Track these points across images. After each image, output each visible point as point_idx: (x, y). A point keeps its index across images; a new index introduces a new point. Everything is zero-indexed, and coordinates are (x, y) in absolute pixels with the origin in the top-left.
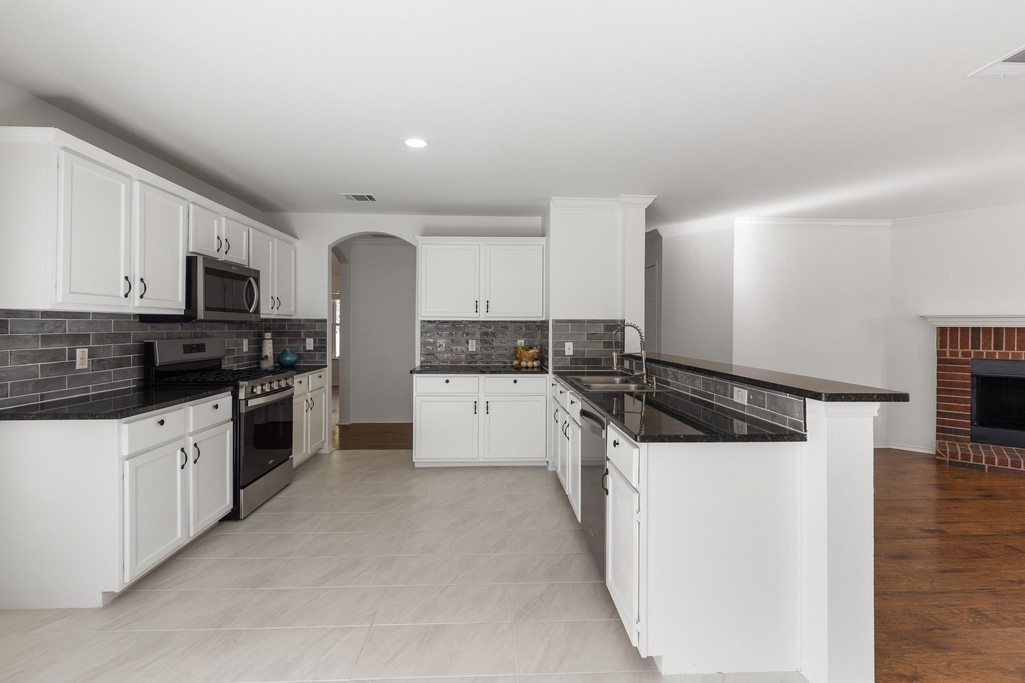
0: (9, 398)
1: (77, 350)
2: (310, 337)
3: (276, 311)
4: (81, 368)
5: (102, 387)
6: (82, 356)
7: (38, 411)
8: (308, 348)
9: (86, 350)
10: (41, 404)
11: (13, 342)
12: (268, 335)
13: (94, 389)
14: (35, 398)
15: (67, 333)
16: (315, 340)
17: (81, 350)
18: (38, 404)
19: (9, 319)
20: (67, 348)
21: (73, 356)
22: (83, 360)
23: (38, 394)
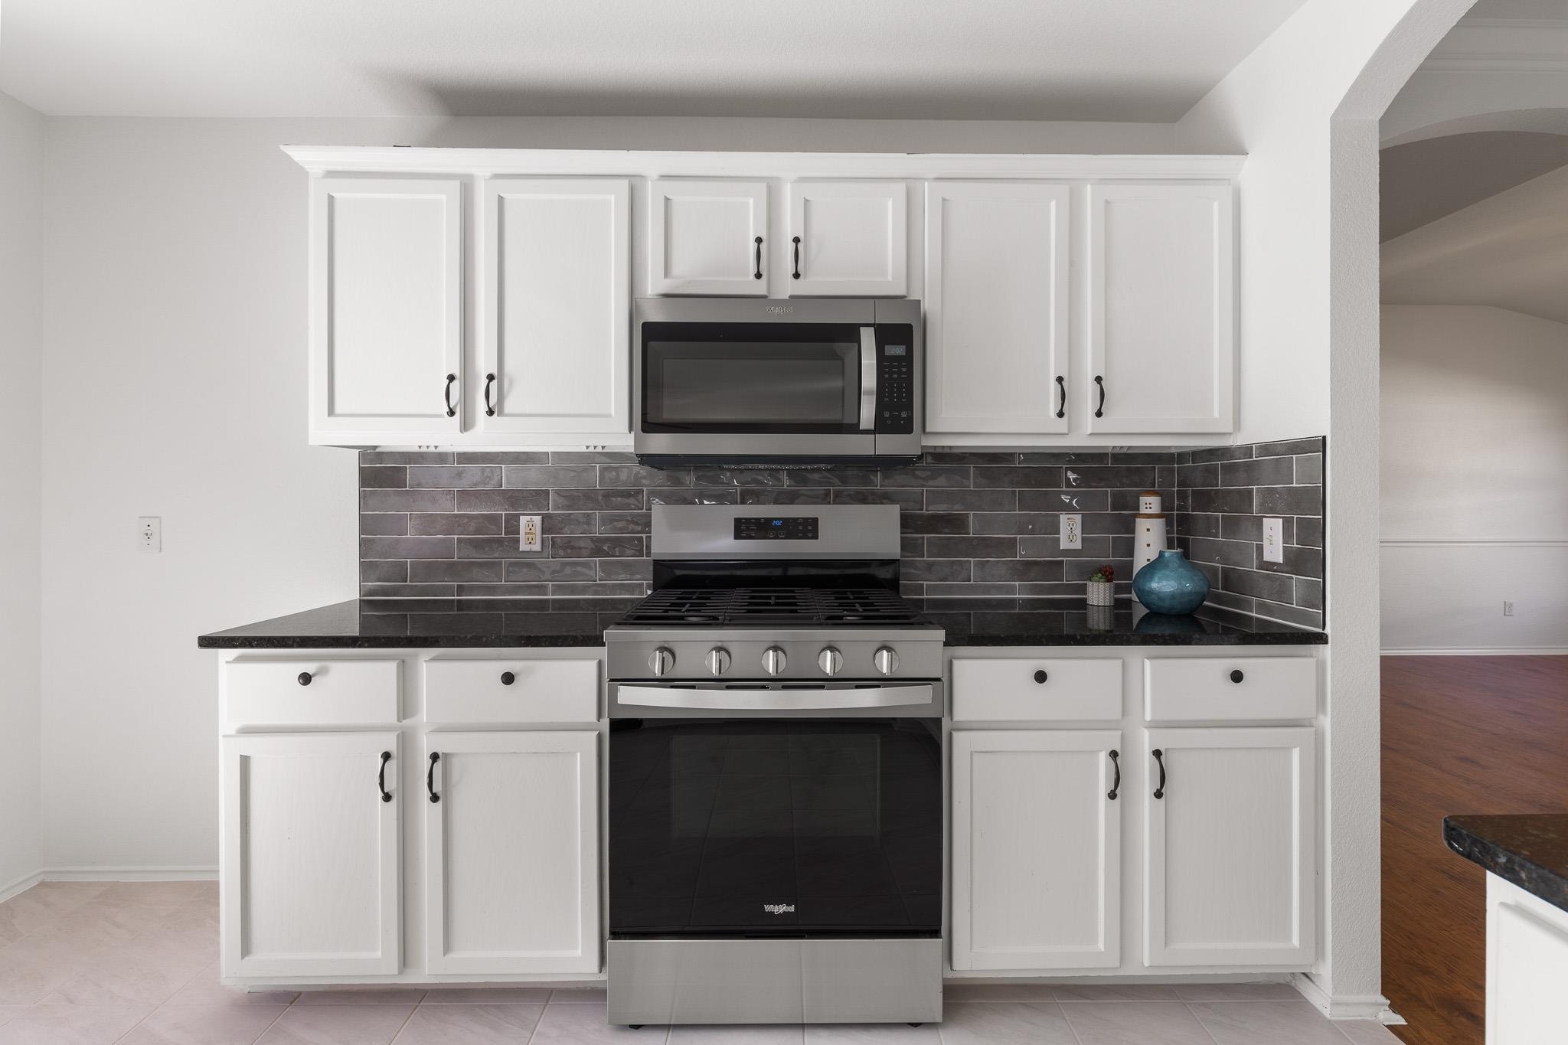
0: (408, 583)
1: (521, 517)
2: (1273, 511)
3: (1105, 424)
4: (528, 550)
5: (573, 590)
6: (530, 525)
7: (454, 611)
8: (1267, 557)
9: (537, 520)
10: (458, 600)
11: (414, 501)
12: (1150, 504)
13: (558, 589)
14: (447, 590)
15: (503, 488)
16: (1287, 524)
17: (528, 518)
18: (454, 600)
19: (408, 466)
20: (503, 513)
21: (513, 528)
22: (530, 537)
23: (454, 585)
